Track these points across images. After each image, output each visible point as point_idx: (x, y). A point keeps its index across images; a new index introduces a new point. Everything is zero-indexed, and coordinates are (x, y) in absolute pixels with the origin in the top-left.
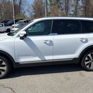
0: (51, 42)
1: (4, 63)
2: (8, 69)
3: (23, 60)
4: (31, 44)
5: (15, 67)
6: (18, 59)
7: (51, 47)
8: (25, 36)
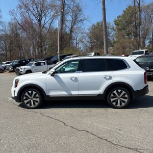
0: (76, 78)
1: (37, 96)
2: (41, 100)
3: (53, 94)
4: (59, 80)
5: (46, 99)
6: (49, 92)
7: (76, 83)
8: (54, 73)
